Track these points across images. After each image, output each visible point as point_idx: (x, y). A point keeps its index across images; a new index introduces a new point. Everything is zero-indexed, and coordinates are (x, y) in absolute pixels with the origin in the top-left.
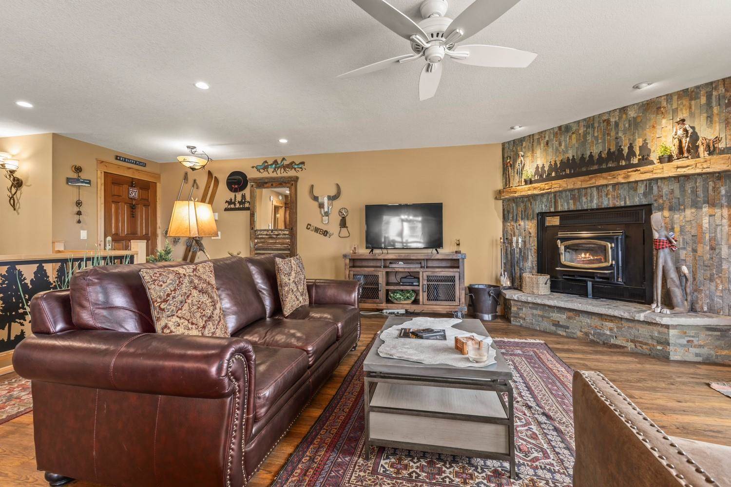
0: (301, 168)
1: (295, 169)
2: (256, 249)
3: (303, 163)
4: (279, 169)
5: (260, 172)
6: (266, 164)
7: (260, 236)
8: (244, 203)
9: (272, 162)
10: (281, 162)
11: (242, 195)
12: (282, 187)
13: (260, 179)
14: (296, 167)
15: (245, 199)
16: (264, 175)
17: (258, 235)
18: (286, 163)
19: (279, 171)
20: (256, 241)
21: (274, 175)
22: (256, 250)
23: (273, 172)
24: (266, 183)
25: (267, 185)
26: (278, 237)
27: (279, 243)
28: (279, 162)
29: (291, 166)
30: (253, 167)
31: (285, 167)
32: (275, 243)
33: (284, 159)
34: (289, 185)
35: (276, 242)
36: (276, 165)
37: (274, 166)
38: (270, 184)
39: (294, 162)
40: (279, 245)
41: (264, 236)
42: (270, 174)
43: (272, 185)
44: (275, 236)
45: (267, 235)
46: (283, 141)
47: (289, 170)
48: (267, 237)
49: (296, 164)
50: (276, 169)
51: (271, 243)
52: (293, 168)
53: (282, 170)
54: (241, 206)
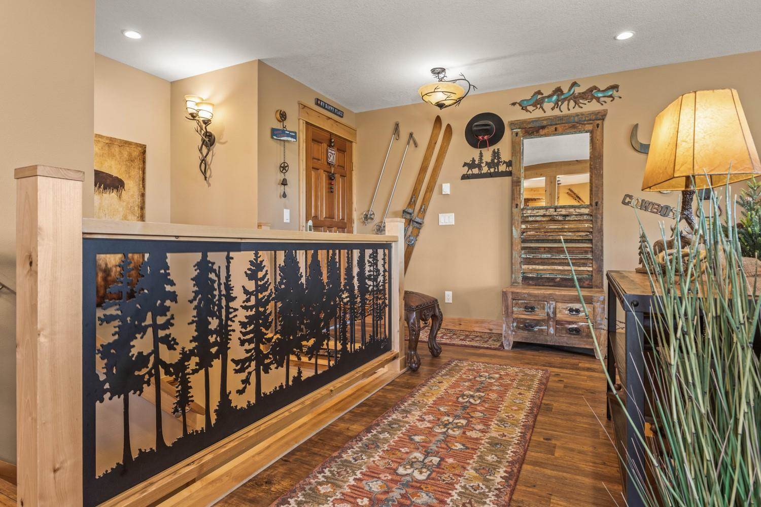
0: (611, 96)
1: (598, 99)
2: (524, 241)
3: (615, 87)
4: (566, 103)
5: (527, 111)
6: (539, 96)
7: (531, 219)
8: (498, 164)
9: (550, 92)
10: (570, 90)
11: (494, 151)
12: (575, 133)
13: (533, 121)
14: (600, 95)
15: (499, 158)
16: (537, 114)
17: (528, 216)
18: (578, 90)
19: (564, 106)
20: (524, 226)
21: (556, 112)
22: (522, 242)
23: (552, 109)
24: (543, 127)
25: (546, 131)
26: (568, 218)
27: (570, 230)
28: (565, 90)
29: (590, 94)
30: (514, 104)
31: (576, 99)
32: (562, 230)
33: (574, 84)
34: (590, 127)
35: (562, 228)
36: (558, 96)
37: (555, 98)
38: (553, 128)
39: (595, 88)
40: (570, 234)
41: (538, 219)
42: (548, 110)
43: (556, 129)
44: (560, 218)
45: (544, 216)
46: (625, 36)
47: (586, 102)
48: (544, 219)
49: (599, 90)
50: (560, 103)
51: (554, 231)
52: (593, 97)
53: (572, 103)
54: (492, 170)
